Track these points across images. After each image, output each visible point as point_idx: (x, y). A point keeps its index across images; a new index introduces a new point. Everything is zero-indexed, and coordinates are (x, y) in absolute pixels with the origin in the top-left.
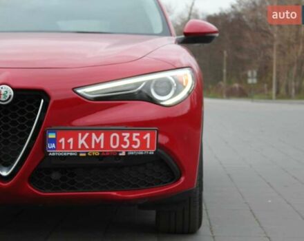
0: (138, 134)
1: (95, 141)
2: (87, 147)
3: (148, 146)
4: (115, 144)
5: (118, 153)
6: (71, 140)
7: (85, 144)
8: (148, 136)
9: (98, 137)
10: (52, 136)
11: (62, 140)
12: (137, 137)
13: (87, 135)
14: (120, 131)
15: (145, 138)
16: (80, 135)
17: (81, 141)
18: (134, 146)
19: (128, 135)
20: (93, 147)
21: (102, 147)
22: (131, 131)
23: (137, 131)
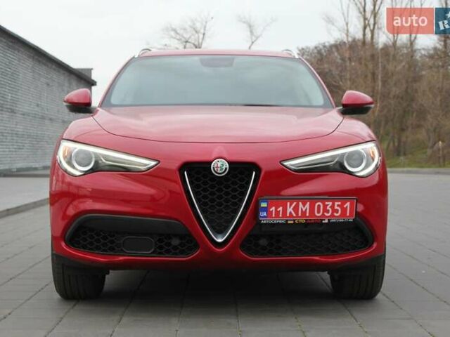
0: (339, 203)
1: (302, 209)
2: (294, 215)
3: (348, 214)
4: (319, 212)
5: (322, 220)
6: (280, 209)
7: (293, 213)
8: (348, 204)
9: (304, 207)
10: (264, 205)
11: (273, 209)
12: (338, 205)
13: (295, 203)
14: (323, 200)
15: (345, 206)
16: (288, 204)
17: (290, 210)
18: (335, 214)
19: (330, 204)
20: (300, 215)
21: (308, 215)
22: (333, 201)
23: (338, 200)
